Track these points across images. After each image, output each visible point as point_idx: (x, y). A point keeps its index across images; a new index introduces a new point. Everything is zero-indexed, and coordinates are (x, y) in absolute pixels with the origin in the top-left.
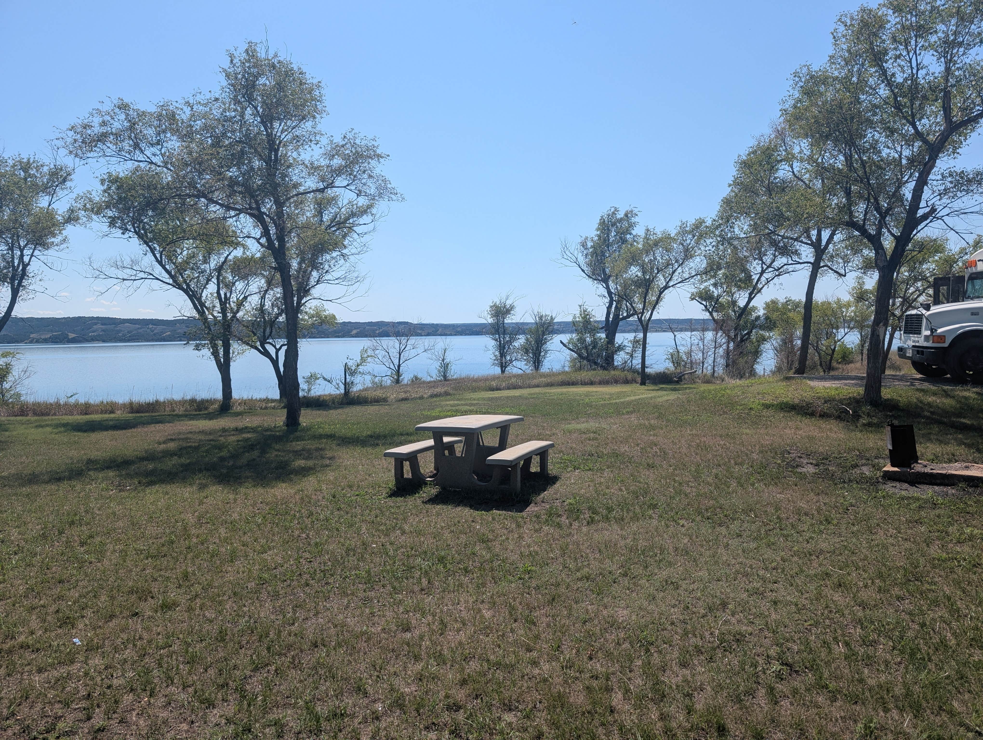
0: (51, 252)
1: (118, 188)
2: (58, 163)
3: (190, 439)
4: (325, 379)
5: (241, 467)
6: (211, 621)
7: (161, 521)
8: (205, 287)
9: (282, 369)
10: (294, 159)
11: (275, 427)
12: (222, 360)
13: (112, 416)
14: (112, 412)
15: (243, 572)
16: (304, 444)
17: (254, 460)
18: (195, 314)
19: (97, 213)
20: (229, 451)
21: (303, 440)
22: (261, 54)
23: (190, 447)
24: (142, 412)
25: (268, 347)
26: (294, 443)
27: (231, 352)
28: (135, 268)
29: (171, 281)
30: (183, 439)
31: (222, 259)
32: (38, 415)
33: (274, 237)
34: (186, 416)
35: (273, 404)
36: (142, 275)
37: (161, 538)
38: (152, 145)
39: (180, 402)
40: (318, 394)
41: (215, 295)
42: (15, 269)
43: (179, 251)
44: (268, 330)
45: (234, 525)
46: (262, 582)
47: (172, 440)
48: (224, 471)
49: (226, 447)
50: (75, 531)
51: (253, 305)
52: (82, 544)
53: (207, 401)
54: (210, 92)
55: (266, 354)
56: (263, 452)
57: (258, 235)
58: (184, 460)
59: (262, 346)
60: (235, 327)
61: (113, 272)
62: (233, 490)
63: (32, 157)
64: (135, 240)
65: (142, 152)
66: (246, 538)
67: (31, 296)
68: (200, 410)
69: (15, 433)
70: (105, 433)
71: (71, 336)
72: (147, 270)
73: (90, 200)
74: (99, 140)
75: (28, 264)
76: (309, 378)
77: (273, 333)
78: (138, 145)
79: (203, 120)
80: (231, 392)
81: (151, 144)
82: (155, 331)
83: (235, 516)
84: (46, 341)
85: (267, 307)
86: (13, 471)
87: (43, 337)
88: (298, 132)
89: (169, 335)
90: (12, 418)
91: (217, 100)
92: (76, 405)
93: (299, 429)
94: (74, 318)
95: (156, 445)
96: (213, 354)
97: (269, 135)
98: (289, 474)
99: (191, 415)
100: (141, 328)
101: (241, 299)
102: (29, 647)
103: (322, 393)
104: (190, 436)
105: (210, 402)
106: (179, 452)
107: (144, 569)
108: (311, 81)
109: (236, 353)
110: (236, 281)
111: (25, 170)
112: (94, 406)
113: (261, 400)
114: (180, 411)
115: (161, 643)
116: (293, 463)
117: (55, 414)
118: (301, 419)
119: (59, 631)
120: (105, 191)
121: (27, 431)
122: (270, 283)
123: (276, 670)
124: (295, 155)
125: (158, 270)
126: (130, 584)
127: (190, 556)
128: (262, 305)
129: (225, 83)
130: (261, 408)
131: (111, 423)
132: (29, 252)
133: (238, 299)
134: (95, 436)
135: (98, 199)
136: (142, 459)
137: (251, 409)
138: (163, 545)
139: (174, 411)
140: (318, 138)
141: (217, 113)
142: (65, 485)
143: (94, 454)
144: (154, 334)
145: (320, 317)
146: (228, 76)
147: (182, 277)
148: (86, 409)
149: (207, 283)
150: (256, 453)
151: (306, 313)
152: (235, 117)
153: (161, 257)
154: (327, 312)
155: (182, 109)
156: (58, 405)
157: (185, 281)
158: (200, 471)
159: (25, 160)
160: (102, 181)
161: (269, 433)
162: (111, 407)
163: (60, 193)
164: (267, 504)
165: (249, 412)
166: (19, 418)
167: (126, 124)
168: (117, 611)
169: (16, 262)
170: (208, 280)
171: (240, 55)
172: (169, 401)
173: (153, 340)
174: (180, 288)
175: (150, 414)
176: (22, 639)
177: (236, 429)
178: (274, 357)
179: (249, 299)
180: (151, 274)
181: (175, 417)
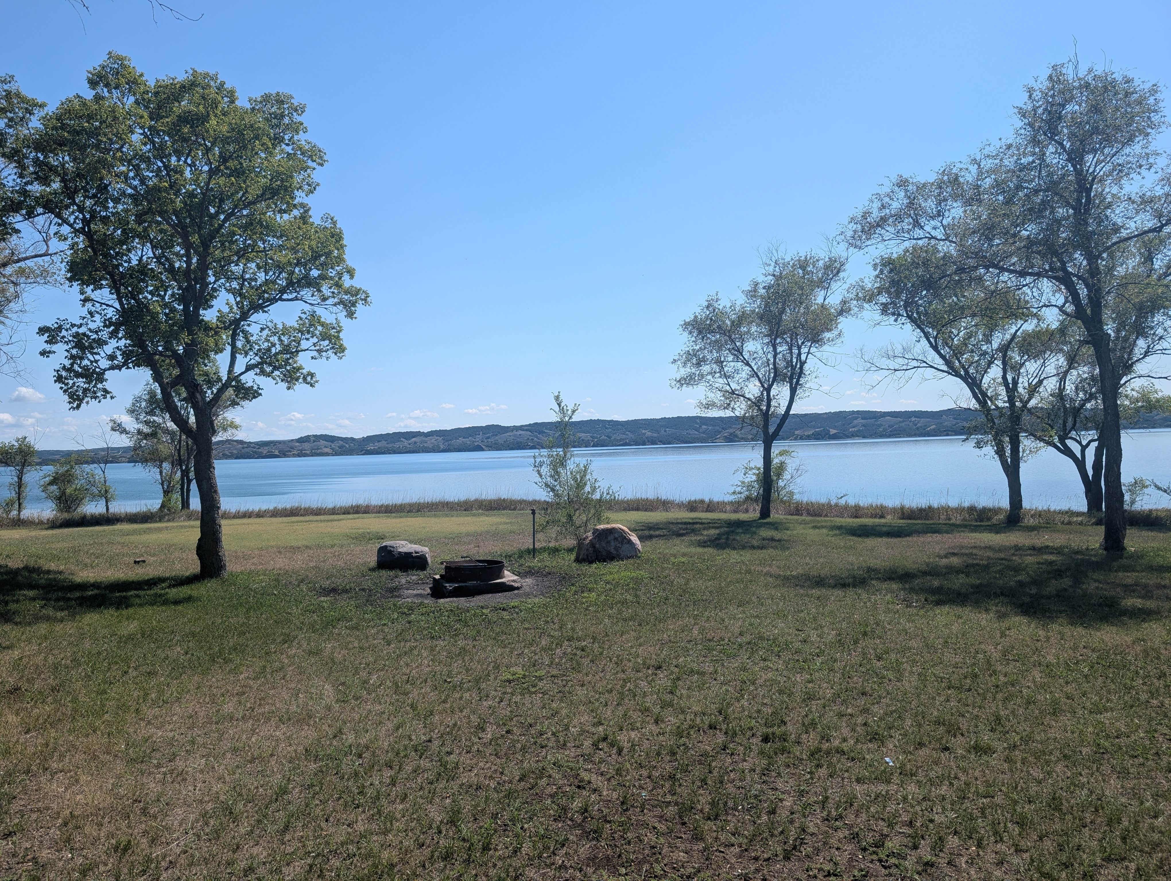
0: (825, 347)
1: (891, 271)
2: (833, 255)
3: (976, 555)
4: (1159, 488)
5: (1049, 598)
6: (1040, 782)
7: (959, 648)
8: (986, 372)
9: (1090, 472)
10: (1114, 196)
11: (1087, 549)
12: (1009, 460)
13: (883, 521)
14: (882, 517)
15: (1073, 733)
16: (1137, 577)
17: (1065, 590)
18: (973, 404)
19: (870, 301)
20: (1028, 573)
21: (1133, 571)
22: (1069, 73)
23: (977, 565)
24: (914, 519)
25: (1070, 443)
26: (1120, 574)
27: (1021, 450)
28: (906, 356)
29: (945, 368)
30: (966, 554)
31: (1008, 337)
32: (812, 516)
33: (1084, 301)
34: (965, 526)
35: (1080, 519)
36: (915, 363)
37: (961, 668)
38: (933, 218)
39: (956, 509)
40: (1147, 507)
41: (1000, 380)
42: (793, 368)
43: (955, 332)
44: (1070, 420)
45: (1052, 670)
46: (1100, 752)
47: (954, 554)
48: (1027, 599)
49: (1024, 570)
50: (869, 643)
51: (1049, 390)
52: (879, 659)
53: (990, 510)
54: (1000, 139)
55: (1068, 452)
56: (1077, 582)
57: (1061, 301)
58: (974, 580)
59: (1062, 440)
60: (1026, 418)
61: (884, 363)
62: (1043, 626)
63: (809, 253)
64: (909, 327)
65: (922, 228)
66: (1069, 689)
67: (807, 394)
68: (981, 521)
69: (795, 532)
70: (880, 540)
71: (833, 431)
72: (920, 358)
73: (863, 288)
74: (878, 225)
75: (805, 362)
76: (1132, 485)
77: (1077, 425)
78: (917, 222)
79: (993, 176)
80: (1021, 500)
81: (931, 217)
82: (919, 425)
83: (1051, 659)
84: (809, 438)
85: (1068, 392)
86: (800, 571)
87: (806, 434)
88: (1120, 159)
89: (934, 429)
90: (790, 517)
91: (1009, 147)
92: (846, 507)
93: (1126, 555)
94: (835, 413)
95: (937, 559)
96: (997, 453)
97: (1079, 173)
98: (1120, 615)
99: (971, 525)
100: (903, 422)
101: (1034, 383)
102: (845, 754)
103: (1154, 507)
104: (975, 551)
105: (996, 511)
106: (967, 569)
107: (948, 701)
108: (1142, 87)
109: (1028, 452)
110: (1025, 361)
111: (803, 267)
112: (863, 508)
113: (1061, 512)
114: (957, 519)
115: (982, 789)
116: (1124, 601)
117: (826, 516)
118: (1127, 542)
119: (870, 745)
120: (877, 276)
121: (805, 531)
122: (1072, 361)
123: (1138, 869)
124: (1115, 190)
125: (933, 357)
126: (935, 713)
127: (999, 696)
128: (1062, 389)
129: (1019, 123)
130: (1063, 523)
131: (884, 529)
132: (806, 350)
133: (1030, 384)
134: (870, 542)
135: (870, 286)
136: (925, 573)
137: (1048, 523)
138: (966, 677)
139: (950, 519)
140: (1151, 160)
141: (1009, 162)
142: (851, 592)
143: (875, 563)
144: (918, 429)
145: (1148, 401)
146: (1023, 114)
147: (960, 362)
148: (857, 511)
149: (989, 367)
150: (1066, 582)
151: (1127, 396)
152: (1033, 162)
153: (936, 341)
154: (1160, 394)
155: (967, 169)
156: (829, 505)
157: (963, 367)
158: (996, 595)
159: (803, 258)
160: (875, 266)
161: (1080, 557)
162: (880, 512)
163: (834, 285)
164: (1093, 650)
165: (1047, 528)
166: (795, 517)
167: (906, 201)
168: (926, 739)
169: (795, 360)
170: (990, 363)
171: (1043, 83)
172: (943, 508)
173: (915, 435)
174: (957, 375)
175: (923, 522)
176: (836, 743)
177: (1033, 548)
178: (1079, 456)
179: (1045, 382)
180: (925, 362)
181: (952, 528)
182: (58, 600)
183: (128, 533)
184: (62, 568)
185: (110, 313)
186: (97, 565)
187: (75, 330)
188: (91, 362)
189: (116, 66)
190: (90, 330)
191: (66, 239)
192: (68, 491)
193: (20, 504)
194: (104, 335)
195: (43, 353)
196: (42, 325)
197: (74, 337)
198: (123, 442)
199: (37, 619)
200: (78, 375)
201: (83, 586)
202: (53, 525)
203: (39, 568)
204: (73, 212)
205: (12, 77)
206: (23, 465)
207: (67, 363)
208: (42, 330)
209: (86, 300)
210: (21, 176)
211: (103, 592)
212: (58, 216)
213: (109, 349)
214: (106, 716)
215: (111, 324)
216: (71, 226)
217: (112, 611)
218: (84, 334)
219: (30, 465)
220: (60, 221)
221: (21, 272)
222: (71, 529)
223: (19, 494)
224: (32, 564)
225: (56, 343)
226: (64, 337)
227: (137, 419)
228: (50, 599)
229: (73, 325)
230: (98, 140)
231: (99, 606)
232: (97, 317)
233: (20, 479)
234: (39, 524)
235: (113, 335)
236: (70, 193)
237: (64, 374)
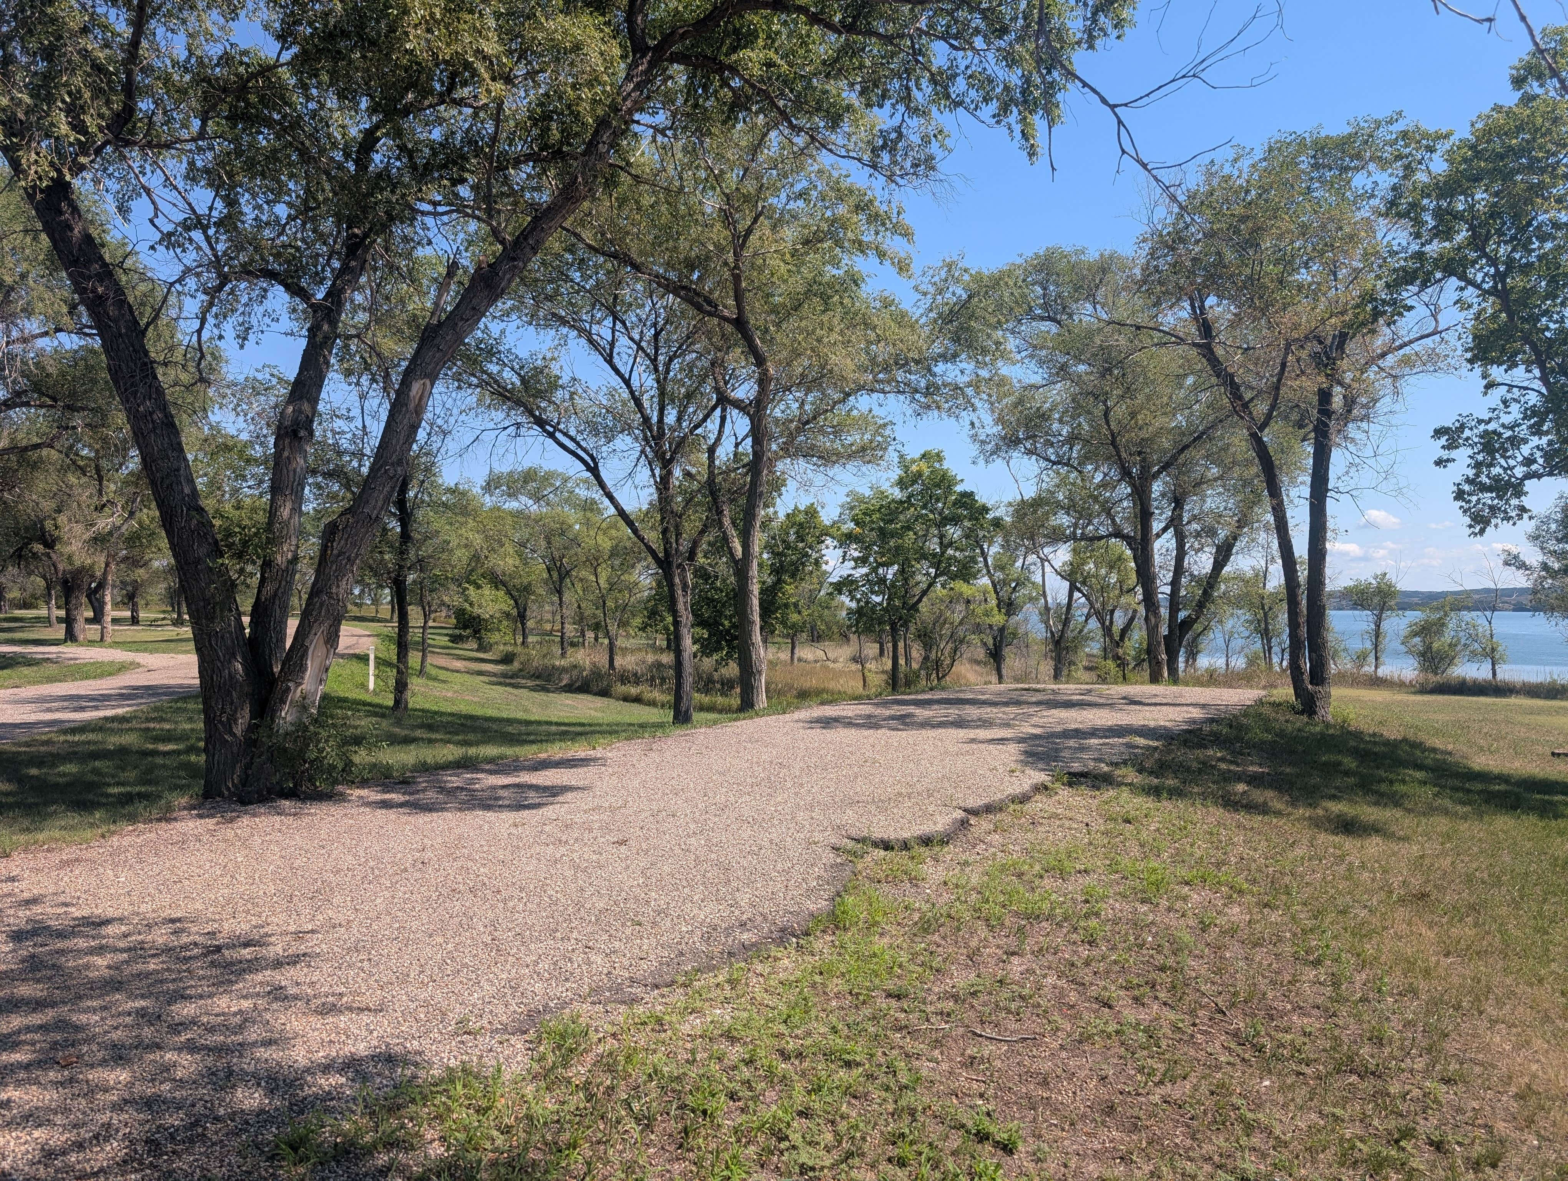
182: (1455, 789)
183: (1531, 712)
184: (1450, 747)
185: (1533, 399)
186: (1497, 750)
187: (1482, 427)
188: (1505, 469)
189: (1553, 45)
190: (1503, 426)
191: (1470, 306)
192: (1435, 645)
193: (1377, 658)
194: (1523, 431)
195: (1439, 463)
196: (1438, 426)
197: (1481, 437)
198: (1519, 580)
199: (1430, 810)
200: (1484, 488)
201: (1483, 777)
202: (1424, 690)
203: (1421, 743)
204: (1482, 268)
205: (1400, 113)
206: (1382, 610)
207: (1471, 473)
208: (1439, 433)
209: (1490, 386)
210: (1418, 236)
211: (1516, 789)
212: (1463, 277)
213: (1526, 450)
214: (1553, 966)
215: (1534, 413)
216: (1478, 287)
217: (1533, 819)
218: (1495, 432)
219: (1391, 609)
220: (1463, 284)
221: (1406, 361)
222: (1446, 697)
223: (1376, 647)
224: (1411, 736)
225: (1457, 447)
226: (1467, 439)
227: (1542, 548)
228: (1445, 786)
229: (1480, 422)
230: (1530, 158)
231: (1514, 808)
232: (1514, 408)
233: (1378, 626)
234: (1400, 685)
235: (1536, 431)
236: (1478, 241)
237: (1466, 488)
